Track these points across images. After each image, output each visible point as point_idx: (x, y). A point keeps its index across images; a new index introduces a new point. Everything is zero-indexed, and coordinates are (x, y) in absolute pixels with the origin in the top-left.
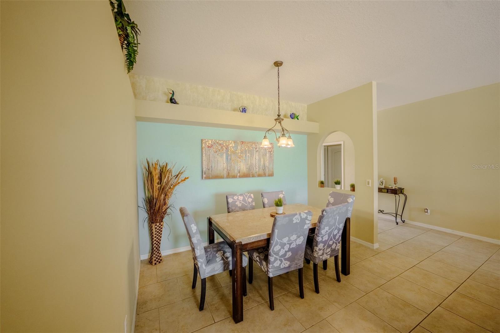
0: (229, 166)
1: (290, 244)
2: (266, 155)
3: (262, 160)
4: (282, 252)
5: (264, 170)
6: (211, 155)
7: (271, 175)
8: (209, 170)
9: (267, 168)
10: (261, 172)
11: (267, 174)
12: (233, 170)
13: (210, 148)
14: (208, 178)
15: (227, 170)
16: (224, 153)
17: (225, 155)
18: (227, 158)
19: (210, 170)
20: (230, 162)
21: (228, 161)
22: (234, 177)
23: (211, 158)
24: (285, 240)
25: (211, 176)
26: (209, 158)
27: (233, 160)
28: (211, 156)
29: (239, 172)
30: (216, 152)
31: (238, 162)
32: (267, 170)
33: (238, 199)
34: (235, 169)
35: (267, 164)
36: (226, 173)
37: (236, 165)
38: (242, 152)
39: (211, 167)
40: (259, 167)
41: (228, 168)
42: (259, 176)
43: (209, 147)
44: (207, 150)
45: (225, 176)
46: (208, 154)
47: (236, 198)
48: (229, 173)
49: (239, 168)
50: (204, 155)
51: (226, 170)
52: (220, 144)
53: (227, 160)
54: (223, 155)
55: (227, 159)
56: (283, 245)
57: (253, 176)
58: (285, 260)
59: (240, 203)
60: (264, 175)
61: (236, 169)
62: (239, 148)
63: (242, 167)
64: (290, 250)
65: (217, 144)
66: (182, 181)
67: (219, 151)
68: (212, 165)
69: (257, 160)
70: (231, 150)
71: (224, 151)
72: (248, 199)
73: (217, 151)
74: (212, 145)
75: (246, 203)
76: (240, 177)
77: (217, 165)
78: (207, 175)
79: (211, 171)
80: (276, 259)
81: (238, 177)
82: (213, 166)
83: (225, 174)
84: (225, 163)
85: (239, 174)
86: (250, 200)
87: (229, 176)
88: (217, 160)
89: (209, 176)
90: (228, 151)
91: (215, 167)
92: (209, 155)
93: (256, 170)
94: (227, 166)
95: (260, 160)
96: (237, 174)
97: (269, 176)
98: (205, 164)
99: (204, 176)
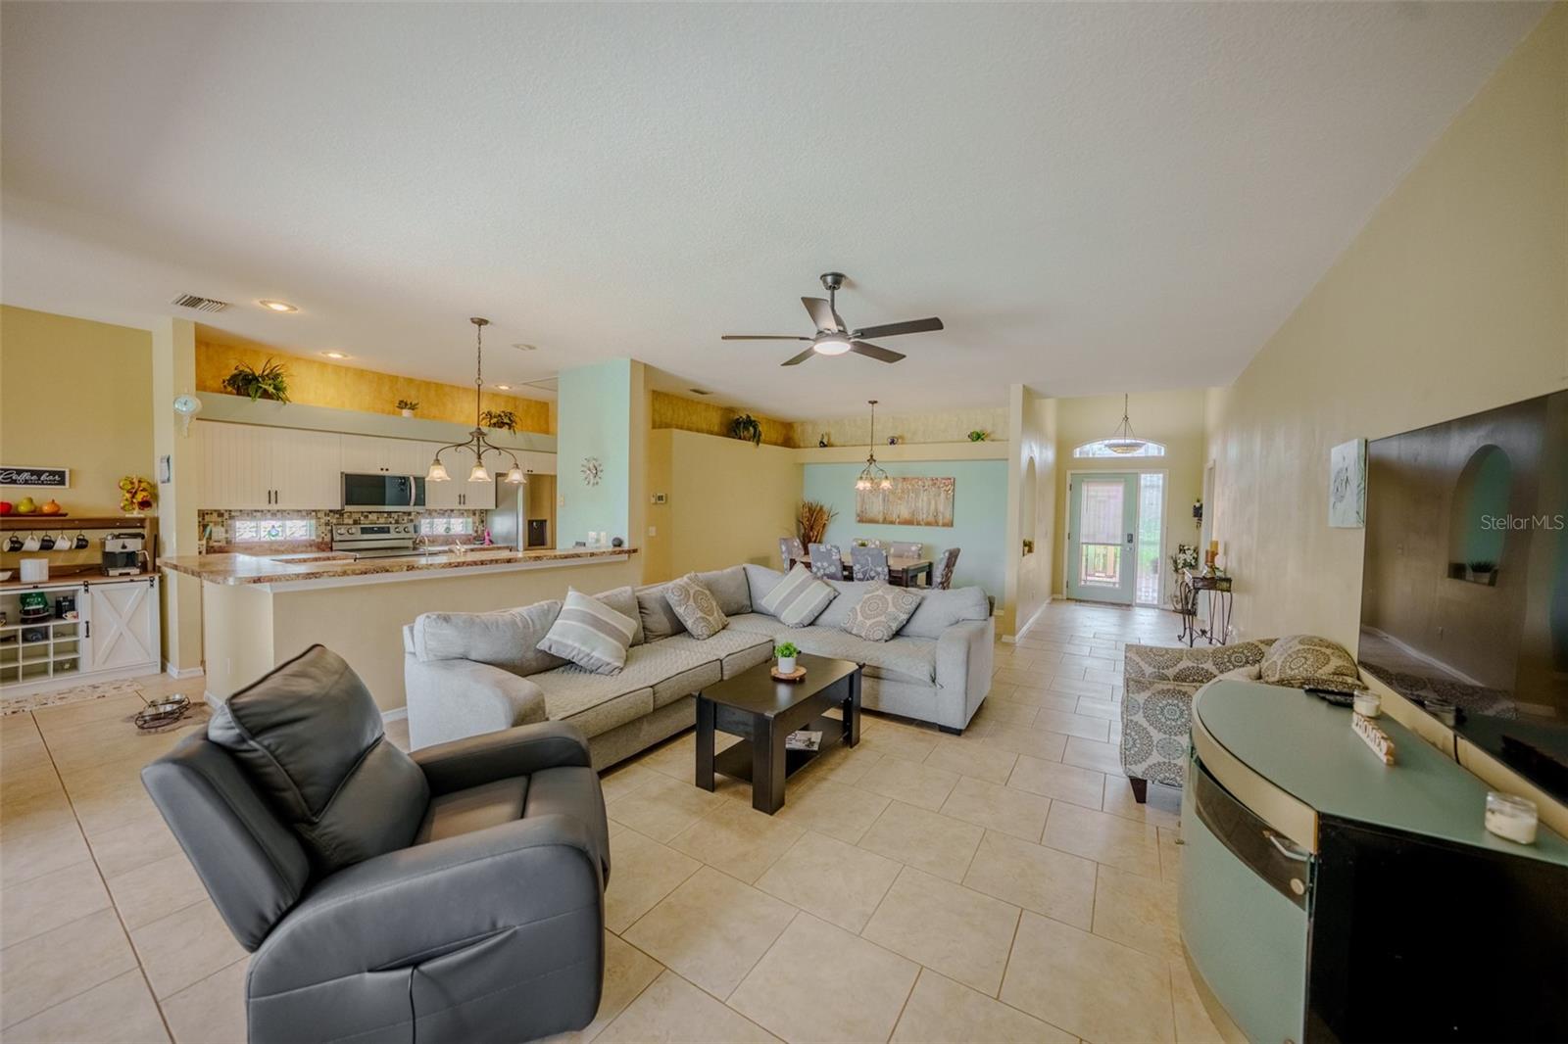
0: (886, 509)
2: (939, 495)
3: (933, 502)
5: (936, 516)
6: (865, 496)
7: (950, 525)
9: (941, 514)
10: (931, 519)
11: (940, 523)
12: (891, 513)
14: (861, 521)
15: (884, 513)
17: (881, 495)
19: (864, 513)
20: (887, 505)
22: (892, 523)
26: (864, 499)
27: (891, 502)
29: (899, 518)
30: (871, 492)
31: (896, 504)
32: (941, 518)
35: (941, 508)
36: (882, 517)
37: (895, 509)
38: (903, 492)
39: (865, 509)
40: (928, 512)
41: (884, 511)
42: (928, 524)
45: (881, 520)
48: (884, 519)
49: (899, 513)
53: (884, 501)
57: (918, 524)
60: (937, 524)
61: (895, 513)
62: (900, 485)
63: (904, 512)
67: (874, 490)
68: (866, 507)
69: (925, 504)
71: (881, 491)
76: (899, 523)
77: (872, 507)
78: (863, 519)
79: (866, 514)
81: (897, 523)
82: (869, 511)
84: (881, 505)
85: (898, 520)
87: (885, 521)
88: (872, 502)
93: (922, 516)
94: (884, 509)
95: (929, 503)
96: (896, 519)
97: (944, 525)
98: (859, 505)
99: (858, 519)
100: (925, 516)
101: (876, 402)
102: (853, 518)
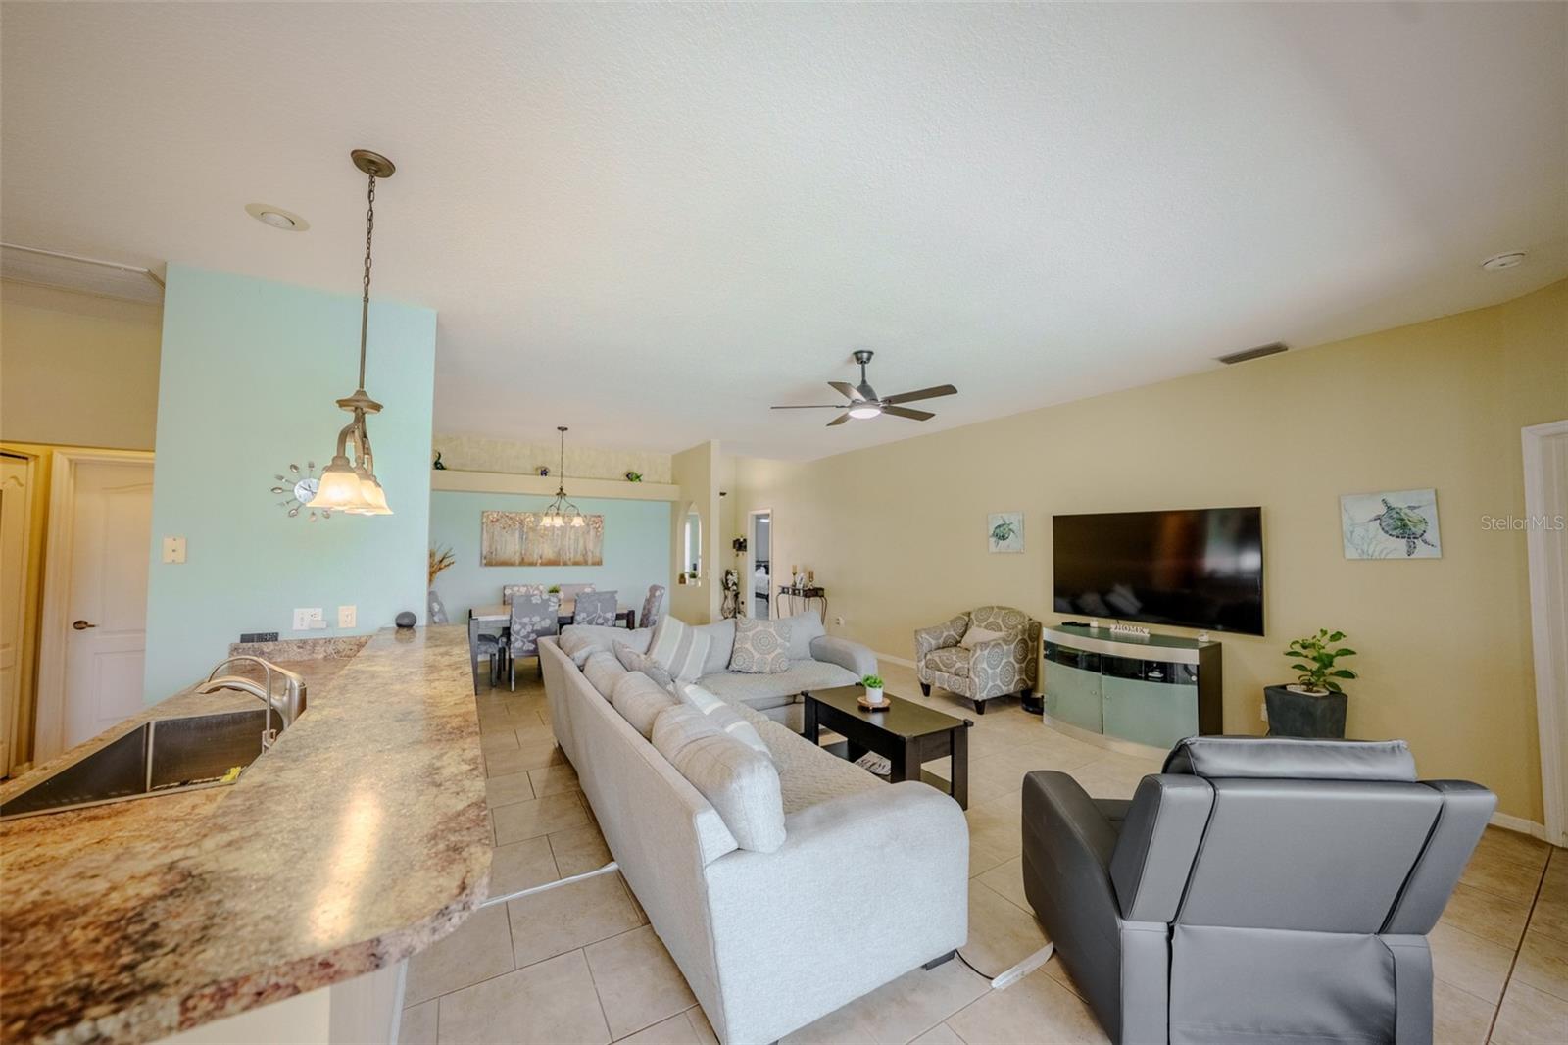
0: (524, 548)
1: (533, 626)
2: (588, 532)
3: (582, 540)
4: (524, 633)
5: (585, 555)
6: (496, 533)
7: (599, 563)
8: (491, 552)
9: (590, 554)
10: (579, 558)
11: (590, 562)
12: (531, 553)
13: (494, 523)
14: (489, 564)
15: (521, 554)
16: (516, 530)
17: (517, 532)
18: (520, 538)
19: (493, 554)
20: (526, 543)
21: (523, 541)
22: (532, 564)
24: (526, 620)
25: (494, 562)
26: (494, 536)
27: (531, 541)
29: (541, 558)
30: (504, 529)
31: (539, 544)
32: (590, 556)
33: (520, 591)
34: (534, 553)
35: (590, 546)
37: (536, 547)
38: (546, 530)
40: (576, 551)
41: (522, 551)
42: (576, 563)
43: (492, 521)
44: (489, 526)
45: (518, 562)
46: (492, 531)
47: (516, 589)
48: (523, 559)
49: (541, 552)
50: (485, 532)
52: (511, 518)
53: (521, 540)
54: (515, 534)
56: (524, 626)
57: (565, 564)
58: (530, 642)
60: (586, 563)
61: (536, 553)
63: (548, 550)
64: (533, 632)
65: (505, 518)
66: (445, 566)
67: (508, 527)
68: (495, 548)
69: (572, 542)
70: (528, 526)
71: (517, 527)
73: (505, 527)
74: (499, 519)
76: (542, 564)
77: (505, 547)
78: (491, 561)
79: (496, 555)
80: (517, 640)
81: (538, 564)
82: (499, 548)
83: (517, 559)
84: (517, 544)
85: (540, 561)
87: (523, 563)
88: (505, 540)
90: (523, 527)
91: (501, 549)
92: (493, 533)
93: (569, 555)
94: (522, 548)
95: (577, 541)
96: (537, 560)
97: (594, 564)
98: (486, 544)
99: (484, 561)
100: (572, 556)
101: (566, 429)
102: (477, 561)
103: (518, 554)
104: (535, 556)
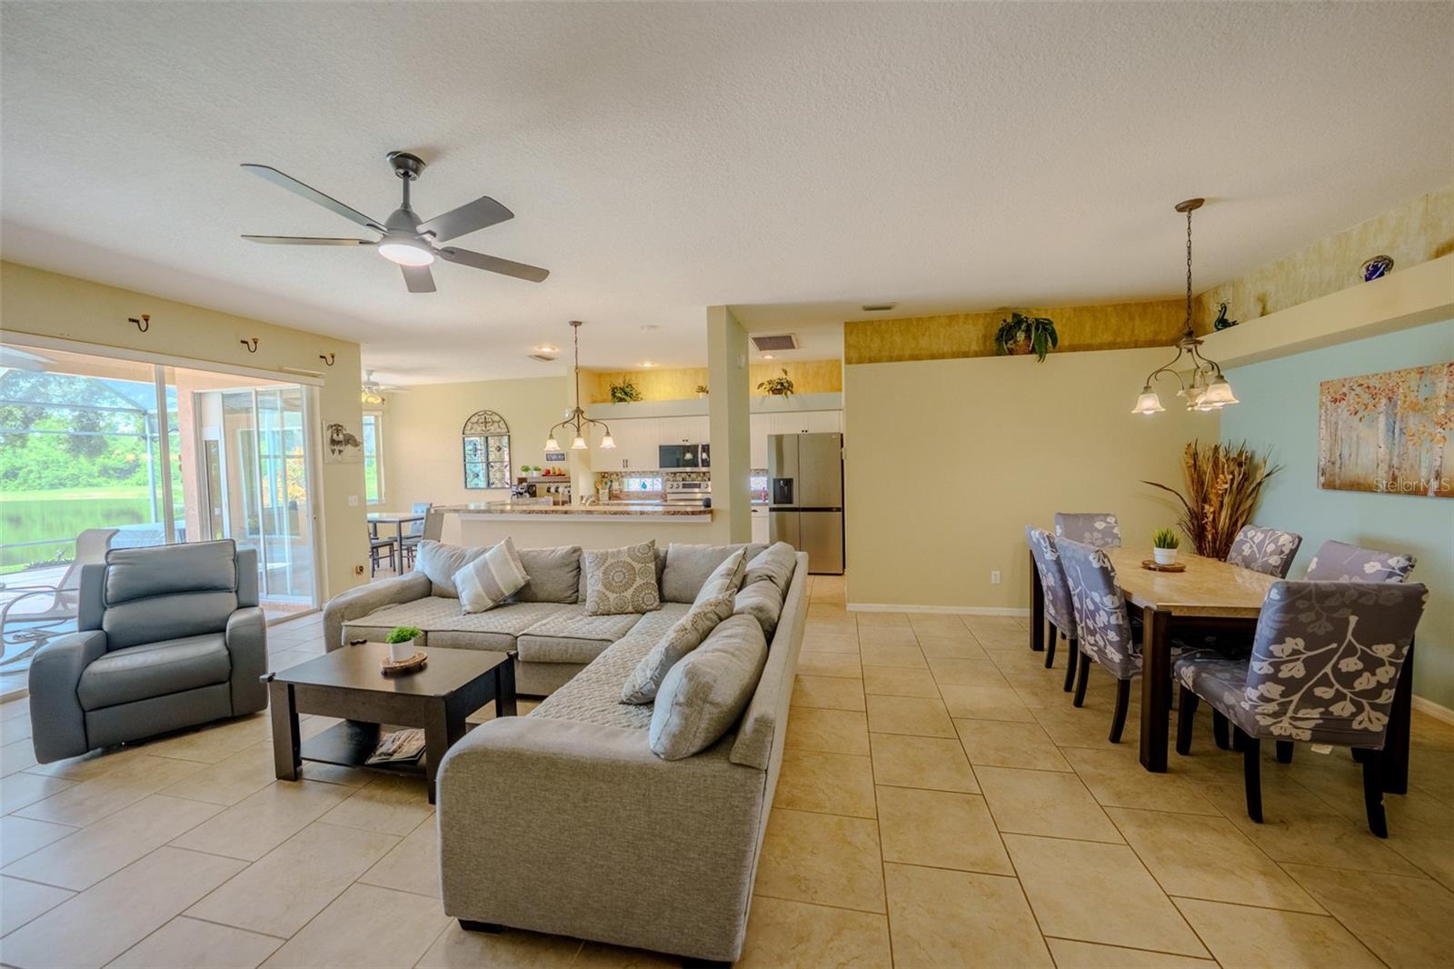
0: (1396, 452)
6: (1340, 423)
8: (1333, 463)
12: (1412, 466)
13: (1338, 403)
14: (1330, 485)
15: (1391, 467)
16: (1379, 413)
17: (1383, 419)
18: (1389, 431)
19: (1338, 465)
20: (1400, 441)
21: (1393, 438)
22: (1418, 492)
23: (1339, 433)
25: (1338, 482)
26: (1336, 430)
27: (1413, 435)
28: (1340, 427)
29: (1438, 476)
30: (1356, 413)
31: (1432, 441)
33: (1252, 539)
34: (1420, 466)
36: (1385, 475)
37: (1424, 452)
39: (1340, 455)
41: (1391, 460)
43: (1336, 401)
44: (1329, 412)
45: (1383, 485)
46: (1333, 420)
48: (1395, 478)
49: (1438, 463)
50: (1322, 424)
51: (1386, 468)
52: (1368, 387)
53: (1391, 434)
54: (1378, 422)
55: (1391, 430)
59: (1251, 547)
61: (1423, 465)
62: (1441, 388)
65: (1358, 390)
67: (1364, 407)
68: (1341, 451)
70: (1405, 402)
71: (1383, 407)
72: (1269, 544)
73: (1358, 408)
74: (1345, 394)
75: (1260, 553)
76: (1440, 494)
77: (1358, 451)
79: (1340, 468)
81: (1431, 493)
82: (1346, 454)
83: (1381, 478)
84: (1382, 445)
85: (1434, 486)
86: (1271, 548)
87: (1393, 488)
88: (1358, 437)
89: (1334, 481)
90: (1395, 405)
91: (1350, 455)
92: (1336, 423)
94: (1391, 454)
96: (1428, 482)
98: (1325, 445)
99: (1322, 479)
101: (1198, 203)
102: (1313, 479)
103: (1384, 467)
104: (1424, 472)
